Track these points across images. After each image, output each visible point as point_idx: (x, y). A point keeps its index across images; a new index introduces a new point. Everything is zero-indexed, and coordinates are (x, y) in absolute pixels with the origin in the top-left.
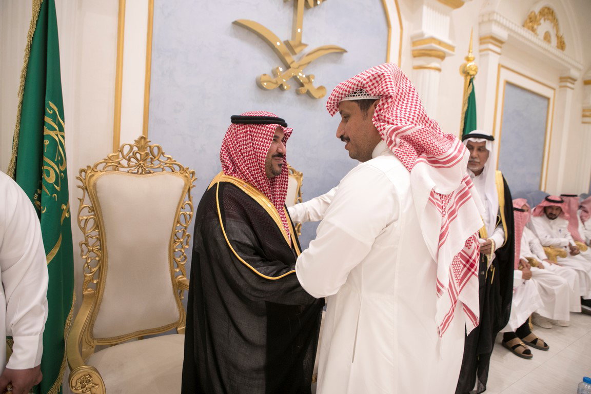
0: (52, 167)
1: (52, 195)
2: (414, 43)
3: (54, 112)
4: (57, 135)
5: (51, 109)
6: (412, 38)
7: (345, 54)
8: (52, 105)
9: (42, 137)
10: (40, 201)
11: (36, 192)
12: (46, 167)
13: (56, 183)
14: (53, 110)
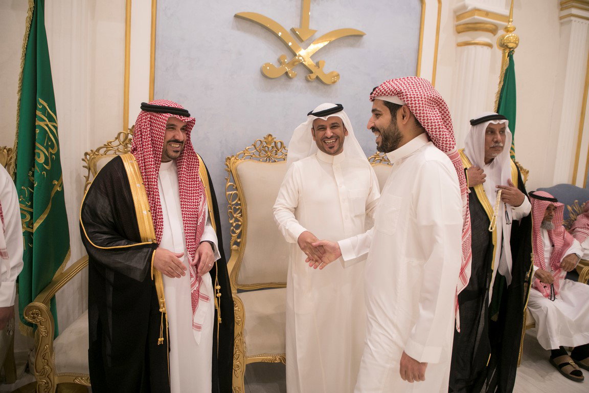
0: (42, 151)
1: (41, 173)
2: (458, 17)
3: (44, 107)
4: (47, 125)
5: (41, 104)
6: (455, 12)
7: (364, 37)
8: (41, 101)
9: (34, 127)
10: (33, 177)
11: (30, 170)
12: (37, 151)
13: (46, 162)
14: (42, 105)
